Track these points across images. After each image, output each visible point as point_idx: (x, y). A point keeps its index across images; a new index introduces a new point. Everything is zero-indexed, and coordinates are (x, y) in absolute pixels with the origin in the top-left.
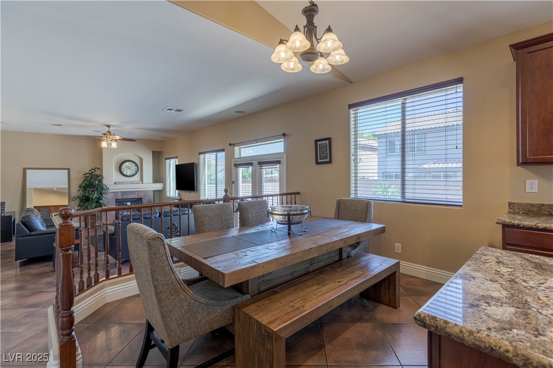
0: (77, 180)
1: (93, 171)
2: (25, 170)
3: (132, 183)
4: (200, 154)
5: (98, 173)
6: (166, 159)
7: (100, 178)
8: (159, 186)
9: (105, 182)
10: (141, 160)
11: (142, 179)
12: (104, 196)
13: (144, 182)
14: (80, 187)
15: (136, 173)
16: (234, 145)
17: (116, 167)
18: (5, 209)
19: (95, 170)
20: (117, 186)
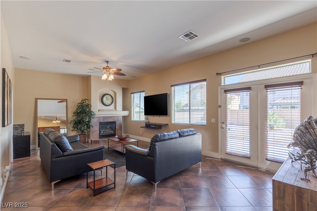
0: (73, 108)
1: (84, 101)
2: (36, 99)
3: (110, 110)
4: (172, 86)
5: (87, 102)
6: (131, 93)
7: (89, 106)
8: (126, 113)
9: (92, 109)
10: (115, 93)
11: (115, 108)
12: (92, 120)
13: (117, 110)
14: (74, 113)
15: (112, 103)
16: (220, 74)
17: (99, 99)
18: (24, 129)
19: (85, 101)
20: (100, 113)
